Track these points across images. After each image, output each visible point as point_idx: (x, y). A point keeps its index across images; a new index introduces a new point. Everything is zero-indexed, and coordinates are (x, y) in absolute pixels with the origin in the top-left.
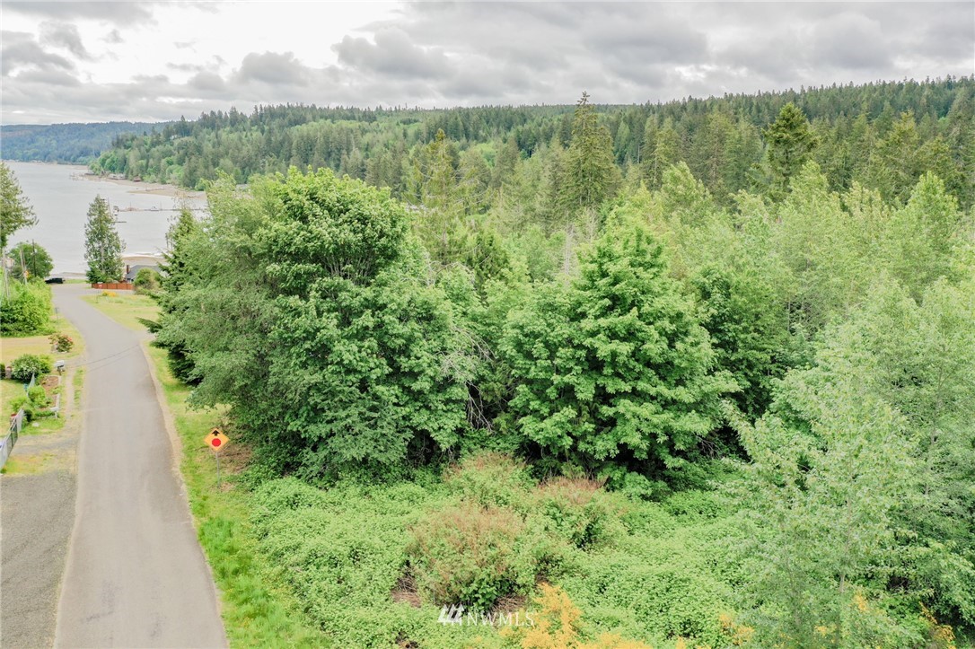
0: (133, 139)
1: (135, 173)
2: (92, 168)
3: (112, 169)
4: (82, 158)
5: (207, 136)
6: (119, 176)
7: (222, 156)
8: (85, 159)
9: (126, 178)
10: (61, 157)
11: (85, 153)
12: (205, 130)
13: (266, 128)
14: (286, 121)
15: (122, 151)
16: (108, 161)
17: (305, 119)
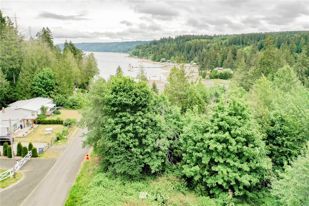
0: (141, 46)
1: (140, 56)
2: (130, 54)
3: (135, 55)
4: (128, 51)
5: (161, 45)
6: (136, 57)
7: (164, 51)
8: (129, 52)
9: (138, 57)
10: (123, 51)
11: (129, 50)
12: (161, 43)
13: (178, 42)
14: (185, 40)
15: (138, 50)
16: (134, 52)
17: (190, 39)
